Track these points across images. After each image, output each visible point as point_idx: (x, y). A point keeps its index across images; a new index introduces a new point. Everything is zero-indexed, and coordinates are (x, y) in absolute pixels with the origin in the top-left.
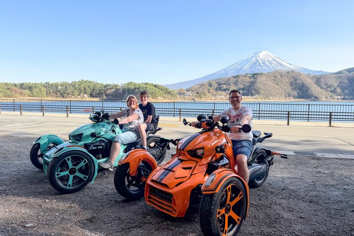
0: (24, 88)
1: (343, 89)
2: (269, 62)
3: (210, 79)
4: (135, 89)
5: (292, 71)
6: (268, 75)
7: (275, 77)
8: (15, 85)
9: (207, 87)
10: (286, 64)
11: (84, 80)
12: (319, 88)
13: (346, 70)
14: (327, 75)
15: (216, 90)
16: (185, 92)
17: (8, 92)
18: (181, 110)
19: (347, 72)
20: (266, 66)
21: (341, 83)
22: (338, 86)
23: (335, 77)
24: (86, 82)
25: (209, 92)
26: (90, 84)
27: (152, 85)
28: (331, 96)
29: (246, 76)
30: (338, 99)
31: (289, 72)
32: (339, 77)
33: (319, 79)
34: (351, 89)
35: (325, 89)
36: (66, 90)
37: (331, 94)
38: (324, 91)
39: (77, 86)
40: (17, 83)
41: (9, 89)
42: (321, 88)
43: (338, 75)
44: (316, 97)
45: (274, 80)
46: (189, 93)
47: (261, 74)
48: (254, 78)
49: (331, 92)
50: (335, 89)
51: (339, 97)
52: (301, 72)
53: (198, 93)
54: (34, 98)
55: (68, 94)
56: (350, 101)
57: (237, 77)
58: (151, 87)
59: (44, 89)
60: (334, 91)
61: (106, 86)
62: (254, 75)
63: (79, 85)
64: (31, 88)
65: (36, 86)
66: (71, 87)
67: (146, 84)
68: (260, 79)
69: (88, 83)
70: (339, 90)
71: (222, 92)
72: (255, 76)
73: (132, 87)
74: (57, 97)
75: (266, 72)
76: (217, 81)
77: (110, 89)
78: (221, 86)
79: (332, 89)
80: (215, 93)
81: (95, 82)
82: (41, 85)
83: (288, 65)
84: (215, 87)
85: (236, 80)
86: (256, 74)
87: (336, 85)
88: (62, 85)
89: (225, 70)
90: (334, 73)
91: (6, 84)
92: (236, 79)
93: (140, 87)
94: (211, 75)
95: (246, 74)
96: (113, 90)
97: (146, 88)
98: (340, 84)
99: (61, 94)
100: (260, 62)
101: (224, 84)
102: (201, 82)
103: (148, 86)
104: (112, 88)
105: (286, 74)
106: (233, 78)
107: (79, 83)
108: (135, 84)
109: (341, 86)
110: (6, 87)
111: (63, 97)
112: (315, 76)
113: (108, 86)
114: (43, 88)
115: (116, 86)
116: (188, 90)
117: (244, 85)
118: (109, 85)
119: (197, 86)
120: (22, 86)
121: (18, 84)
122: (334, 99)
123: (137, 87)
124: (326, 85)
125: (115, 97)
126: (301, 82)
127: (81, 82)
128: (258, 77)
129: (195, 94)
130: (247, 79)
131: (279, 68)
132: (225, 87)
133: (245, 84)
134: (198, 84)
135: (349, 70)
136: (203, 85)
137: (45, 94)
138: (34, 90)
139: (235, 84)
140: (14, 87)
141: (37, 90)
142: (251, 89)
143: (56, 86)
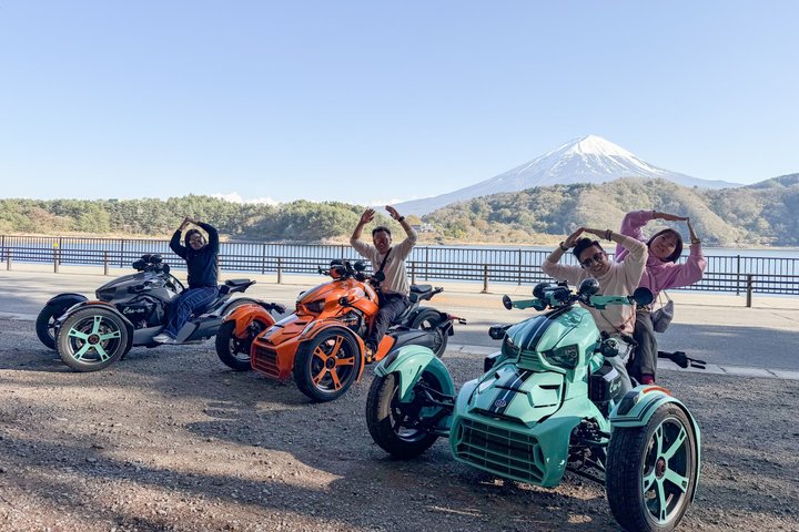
0: (62, 212)
1: (773, 222)
2: (604, 161)
3: (475, 195)
4: (310, 215)
5: (659, 181)
6: (604, 189)
7: (621, 193)
8: (42, 205)
9: (467, 212)
10: (642, 166)
11: (196, 195)
12: (720, 219)
13: (776, 179)
14: (737, 190)
15: (490, 219)
16: (420, 223)
17: (26, 220)
18: (416, 265)
19: (779, 185)
20: (598, 168)
21: (767, 208)
22: (762, 215)
23: (754, 195)
24: (199, 200)
25: (473, 225)
26: (209, 204)
27: (347, 207)
28: (747, 237)
29: (554, 189)
30: (763, 243)
31: (651, 183)
32: (764, 195)
33: (718, 200)
34: (790, 221)
35: (732, 220)
36: (156, 217)
37: (746, 232)
38: (729, 226)
39: (179, 207)
40: (46, 200)
41: (25, 212)
42: (725, 218)
43: (759, 191)
44: (714, 239)
45: (618, 200)
46: (429, 226)
47: (589, 186)
48: (573, 195)
49: (747, 227)
50: (756, 220)
51: (765, 239)
52: (678, 183)
53: (448, 226)
54: (82, 234)
55: (160, 226)
56: (790, 248)
57: (536, 191)
58: (344, 211)
59: (105, 215)
60: (753, 227)
61: (245, 209)
62: (573, 187)
63: (185, 206)
64: (75, 212)
65: (87, 207)
66: (167, 210)
67: (334, 205)
68: (586, 198)
69: (204, 201)
70: (764, 224)
71: (503, 225)
72: (576, 190)
73: (303, 211)
74: (134, 232)
75: (599, 183)
76: (490, 200)
77: (252, 215)
78: (498, 211)
79: (750, 221)
80: (486, 226)
81: (219, 199)
82: (99, 204)
83: (646, 168)
84: (487, 214)
85: (533, 200)
86: (578, 186)
87: (757, 211)
88: (145, 206)
89: (504, 176)
90: (750, 187)
91: (21, 202)
92: (533, 196)
93: (320, 212)
94: (475, 187)
95: (556, 186)
96: (259, 218)
97: (334, 213)
98: (767, 211)
99: (144, 227)
100: (584, 159)
101: (505, 207)
102: (453, 201)
103: (338, 210)
104: (259, 214)
105: (645, 187)
106: (525, 195)
107: (186, 203)
108: (309, 205)
109: (768, 215)
110: (21, 209)
111: (148, 232)
112: (710, 192)
113: (249, 208)
114: (103, 212)
115: (268, 208)
116: (425, 220)
117: (552, 210)
118: (252, 207)
119: (445, 212)
120: (56, 208)
121: (49, 202)
122: (754, 242)
123: (315, 211)
124: (734, 212)
125: (264, 233)
126: (677, 204)
127: (190, 200)
128: (582, 194)
129: (441, 229)
130: (558, 197)
131: (627, 173)
132: (508, 213)
133: (553, 207)
134: (447, 207)
135: (786, 181)
136: (459, 208)
137: (107, 226)
138: (84, 217)
139: (530, 208)
140: (38, 208)
141: (91, 216)
142: (566, 220)
143: (132, 206)
